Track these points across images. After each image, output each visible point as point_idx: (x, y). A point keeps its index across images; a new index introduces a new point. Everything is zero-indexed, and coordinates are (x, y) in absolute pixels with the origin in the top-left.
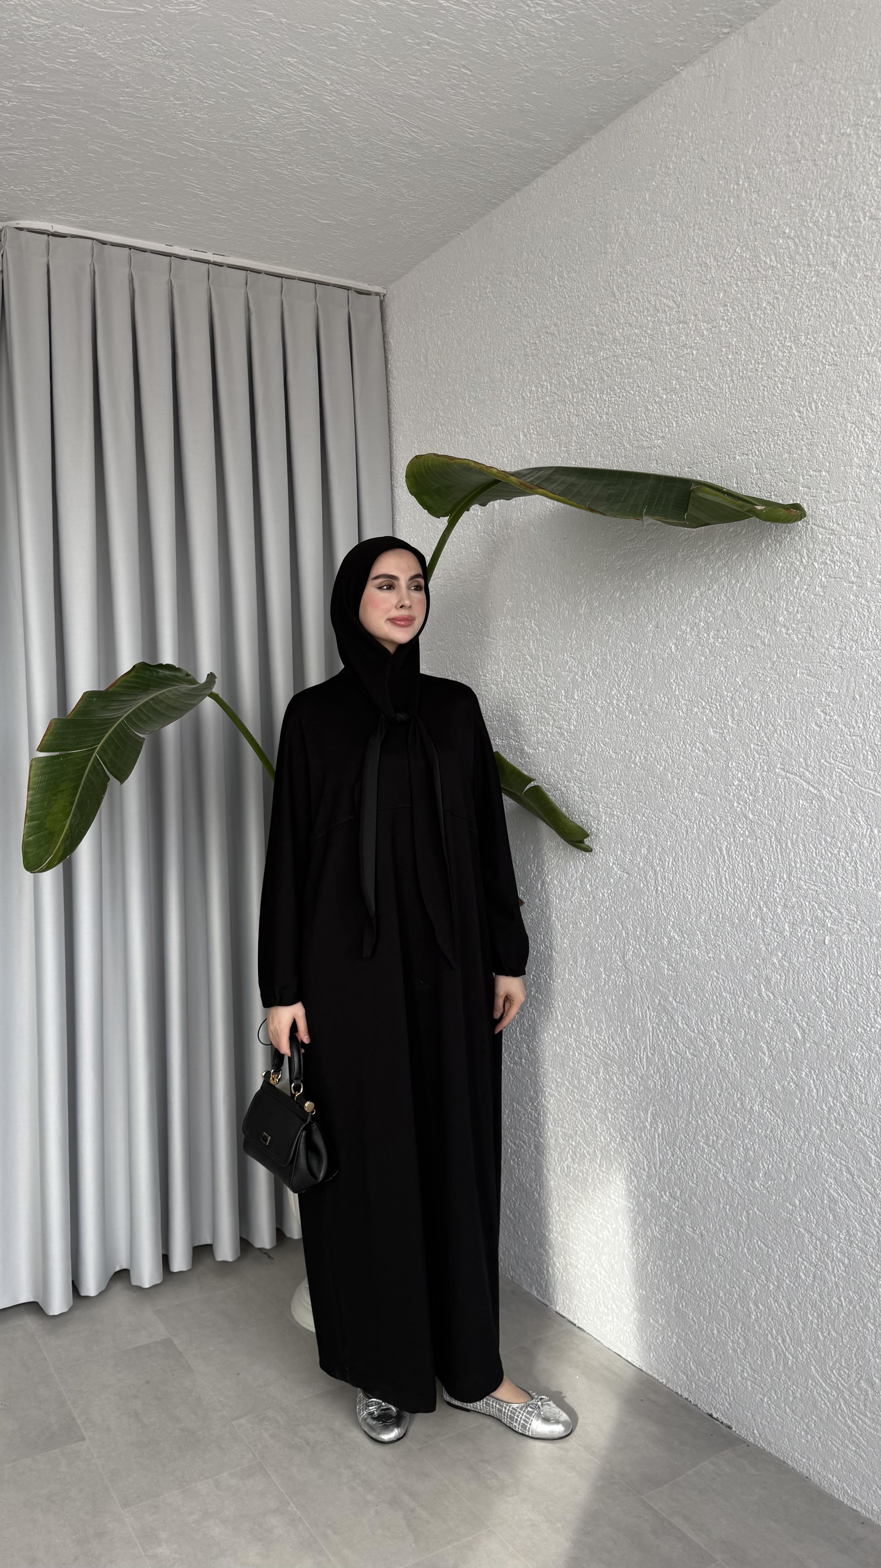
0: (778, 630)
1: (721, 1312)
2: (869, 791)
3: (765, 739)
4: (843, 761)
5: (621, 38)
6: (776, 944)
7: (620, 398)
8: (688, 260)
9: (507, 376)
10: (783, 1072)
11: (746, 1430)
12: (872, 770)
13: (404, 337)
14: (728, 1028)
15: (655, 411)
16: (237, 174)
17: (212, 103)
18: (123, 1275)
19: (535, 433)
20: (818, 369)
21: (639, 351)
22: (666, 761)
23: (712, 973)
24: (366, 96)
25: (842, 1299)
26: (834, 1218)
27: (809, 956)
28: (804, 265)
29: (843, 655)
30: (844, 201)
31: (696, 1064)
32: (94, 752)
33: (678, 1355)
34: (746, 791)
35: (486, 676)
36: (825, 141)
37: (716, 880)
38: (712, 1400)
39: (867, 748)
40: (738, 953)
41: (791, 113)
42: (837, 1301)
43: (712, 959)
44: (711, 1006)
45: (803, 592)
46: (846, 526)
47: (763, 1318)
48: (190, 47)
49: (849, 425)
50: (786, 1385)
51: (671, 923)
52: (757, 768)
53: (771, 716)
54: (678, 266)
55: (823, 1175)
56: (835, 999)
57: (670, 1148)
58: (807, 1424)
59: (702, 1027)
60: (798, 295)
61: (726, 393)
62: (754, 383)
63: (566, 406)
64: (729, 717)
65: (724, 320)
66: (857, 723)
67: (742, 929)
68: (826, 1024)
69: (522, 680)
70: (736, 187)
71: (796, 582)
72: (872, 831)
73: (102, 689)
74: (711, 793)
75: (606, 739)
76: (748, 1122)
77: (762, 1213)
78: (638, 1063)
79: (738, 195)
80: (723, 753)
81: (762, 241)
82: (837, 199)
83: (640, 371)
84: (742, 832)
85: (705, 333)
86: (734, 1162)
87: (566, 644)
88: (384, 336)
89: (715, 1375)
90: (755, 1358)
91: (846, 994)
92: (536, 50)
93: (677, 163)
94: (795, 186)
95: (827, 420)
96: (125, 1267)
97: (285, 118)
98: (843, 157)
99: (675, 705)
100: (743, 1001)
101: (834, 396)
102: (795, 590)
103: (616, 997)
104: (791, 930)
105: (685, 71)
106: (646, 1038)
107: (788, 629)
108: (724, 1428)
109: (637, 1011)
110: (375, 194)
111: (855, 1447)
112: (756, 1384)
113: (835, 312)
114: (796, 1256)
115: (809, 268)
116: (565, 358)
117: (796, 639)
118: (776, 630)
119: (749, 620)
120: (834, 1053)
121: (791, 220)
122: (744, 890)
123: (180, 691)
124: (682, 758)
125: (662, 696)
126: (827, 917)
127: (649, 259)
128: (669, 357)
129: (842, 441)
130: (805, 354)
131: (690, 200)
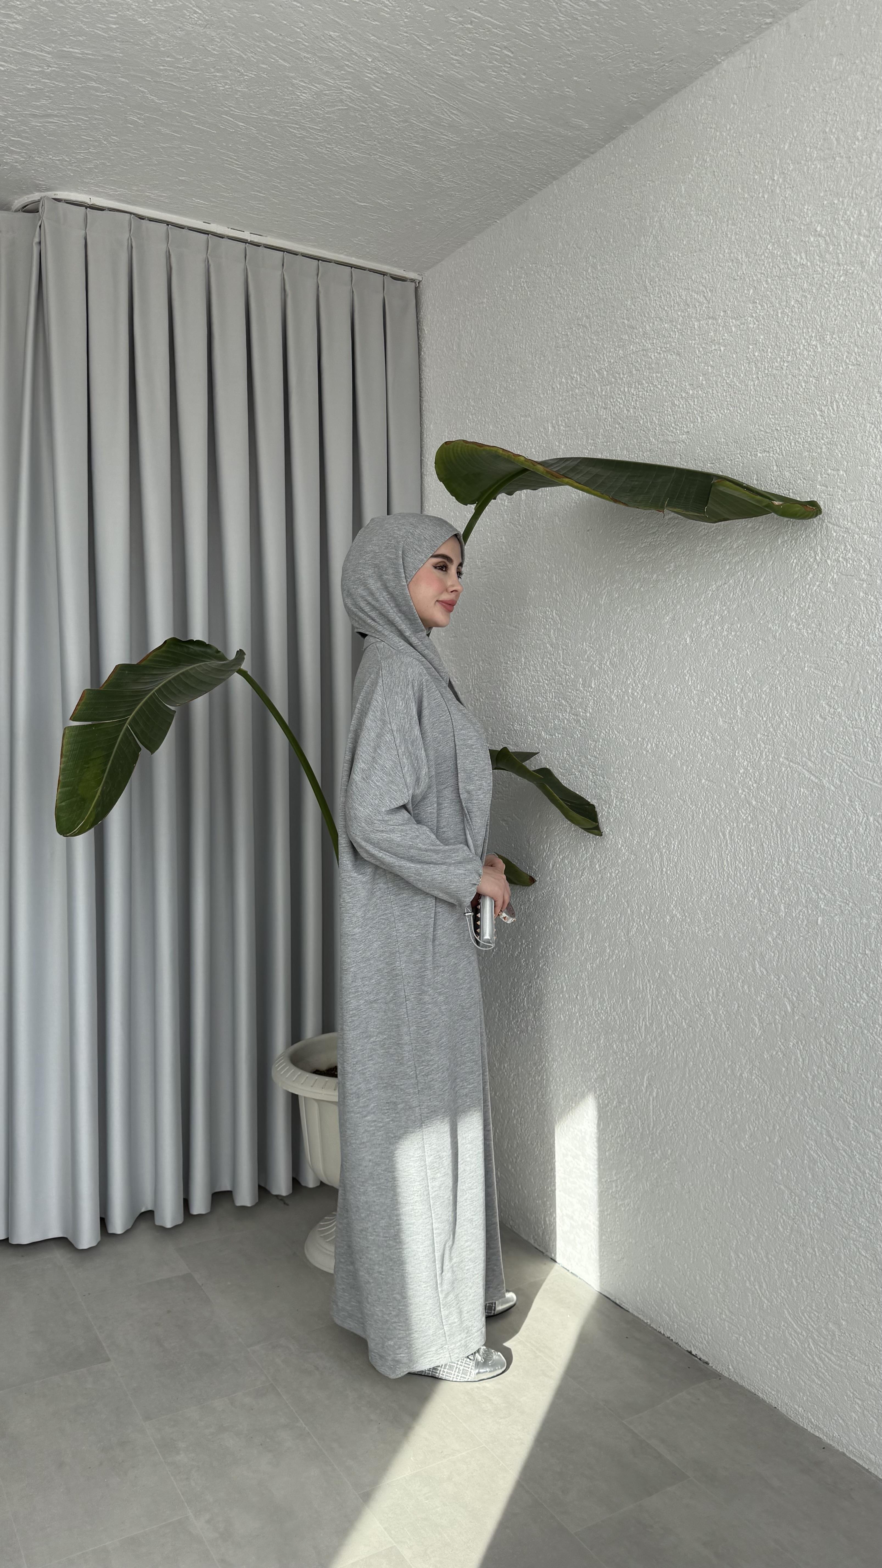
0: (789, 625)
1: (704, 1261)
2: (867, 781)
3: (771, 730)
4: (844, 752)
5: (663, 25)
6: (771, 923)
7: (647, 392)
8: (720, 255)
9: (538, 367)
10: (772, 1042)
11: (722, 1366)
12: (871, 761)
13: (438, 325)
14: (723, 1001)
15: (681, 406)
16: (276, 151)
17: (253, 76)
18: (148, 1216)
19: (564, 424)
20: (841, 368)
21: (668, 346)
22: (676, 748)
23: (710, 949)
24: (407, 75)
25: (816, 1249)
26: (813, 1176)
27: (801, 935)
28: (833, 263)
29: (850, 650)
30: (876, 200)
31: (691, 1034)
32: (125, 723)
33: (663, 1298)
34: (751, 779)
35: (507, 663)
36: (860, 138)
37: (718, 862)
38: (692, 1339)
39: (868, 740)
40: (736, 932)
41: (829, 109)
42: (811, 1251)
43: (711, 937)
44: (708, 980)
45: (815, 588)
46: (860, 525)
47: (742, 1266)
48: (232, 16)
49: (868, 425)
50: (760, 1326)
51: (674, 902)
52: (762, 757)
53: (778, 707)
54: (710, 261)
55: (805, 1137)
56: (824, 975)
57: (663, 1111)
58: (778, 1361)
59: (698, 999)
60: (826, 294)
61: (751, 390)
62: (779, 381)
63: (594, 399)
64: (738, 707)
65: (753, 317)
66: (859, 716)
67: (740, 908)
68: (815, 998)
69: (542, 668)
70: (770, 183)
71: (809, 579)
72: (867, 819)
73: (135, 663)
74: (717, 780)
75: (620, 727)
76: (738, 1087)
77: (746, 1171)
78: (637, 1032)
79: (772, 191)
80: (731, 742)
81: (794, 239)
82: (869, 198)
83: (668, 366)
84: (744, 818)
85: (733, 329)
86: (722, 1124)
87: (586, 633)
88: (418, 323)
89: (696, 1316)
90: (733, 1302)
91: (834, 971)
92: (578, 33)
93: (714, 155)
94: (829, 183)
95: (847, 420)
96: (150, 1209)
97: (325, 95)
98: (877, 155)
99: (687, 695)
100: (738, 976)
101: (856, 396)
102: (807, 586)
103: (618, 971)
104: (786, 910)
105: (726, 61)
106: (645, 1009)
107: (799, 624)
108: (702, 1363)
109: (638, 983)
110: (413, 177)
111: (820, 1381)
112: (731, 1324)
113: (861, 312)
114: (776, 1211)
115: (837, 267)
116: (596, 351)
117: (806, 634)
118: (787, 625)
119: (762, 614)
120: (821, 1026)
121: (823, 219)
122: (744, 872)
123: (210, 667)
124: (691, 747)
125: (675, 686)
126: (821, 899)
127: (682, 253)
128: (697, 352)
129: (861, 441)
130: (830, 353)
131: (724, 194)
